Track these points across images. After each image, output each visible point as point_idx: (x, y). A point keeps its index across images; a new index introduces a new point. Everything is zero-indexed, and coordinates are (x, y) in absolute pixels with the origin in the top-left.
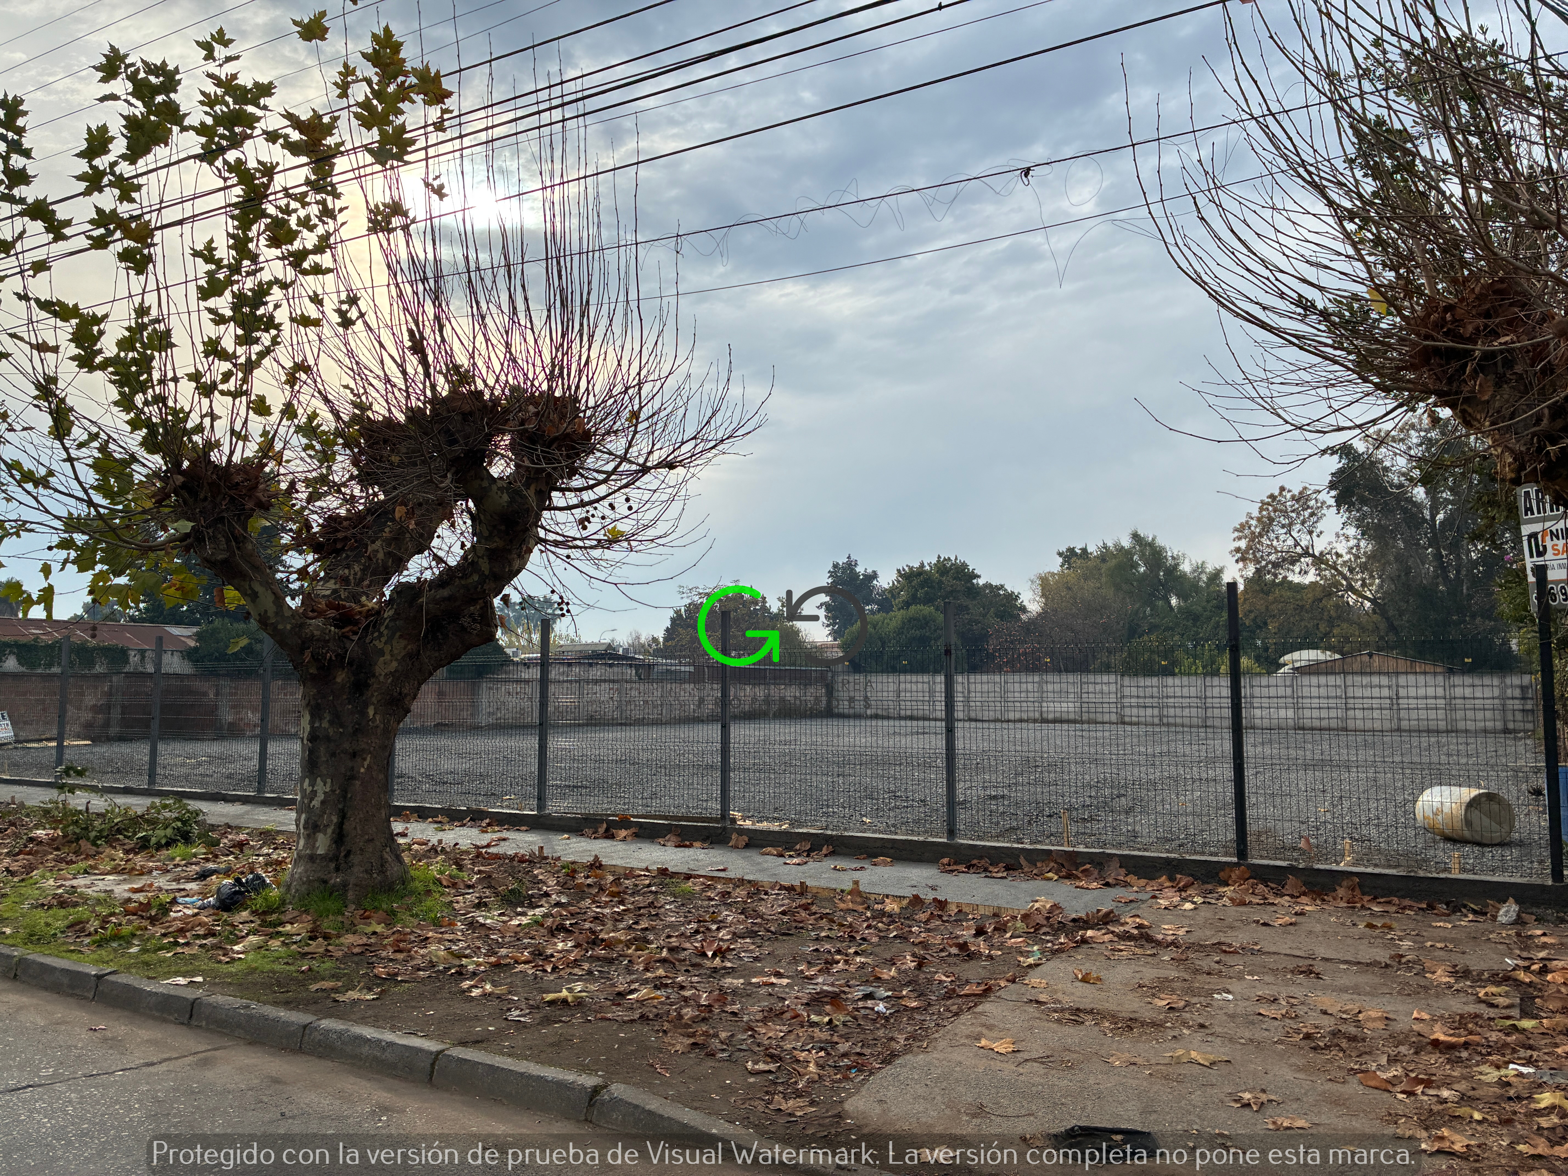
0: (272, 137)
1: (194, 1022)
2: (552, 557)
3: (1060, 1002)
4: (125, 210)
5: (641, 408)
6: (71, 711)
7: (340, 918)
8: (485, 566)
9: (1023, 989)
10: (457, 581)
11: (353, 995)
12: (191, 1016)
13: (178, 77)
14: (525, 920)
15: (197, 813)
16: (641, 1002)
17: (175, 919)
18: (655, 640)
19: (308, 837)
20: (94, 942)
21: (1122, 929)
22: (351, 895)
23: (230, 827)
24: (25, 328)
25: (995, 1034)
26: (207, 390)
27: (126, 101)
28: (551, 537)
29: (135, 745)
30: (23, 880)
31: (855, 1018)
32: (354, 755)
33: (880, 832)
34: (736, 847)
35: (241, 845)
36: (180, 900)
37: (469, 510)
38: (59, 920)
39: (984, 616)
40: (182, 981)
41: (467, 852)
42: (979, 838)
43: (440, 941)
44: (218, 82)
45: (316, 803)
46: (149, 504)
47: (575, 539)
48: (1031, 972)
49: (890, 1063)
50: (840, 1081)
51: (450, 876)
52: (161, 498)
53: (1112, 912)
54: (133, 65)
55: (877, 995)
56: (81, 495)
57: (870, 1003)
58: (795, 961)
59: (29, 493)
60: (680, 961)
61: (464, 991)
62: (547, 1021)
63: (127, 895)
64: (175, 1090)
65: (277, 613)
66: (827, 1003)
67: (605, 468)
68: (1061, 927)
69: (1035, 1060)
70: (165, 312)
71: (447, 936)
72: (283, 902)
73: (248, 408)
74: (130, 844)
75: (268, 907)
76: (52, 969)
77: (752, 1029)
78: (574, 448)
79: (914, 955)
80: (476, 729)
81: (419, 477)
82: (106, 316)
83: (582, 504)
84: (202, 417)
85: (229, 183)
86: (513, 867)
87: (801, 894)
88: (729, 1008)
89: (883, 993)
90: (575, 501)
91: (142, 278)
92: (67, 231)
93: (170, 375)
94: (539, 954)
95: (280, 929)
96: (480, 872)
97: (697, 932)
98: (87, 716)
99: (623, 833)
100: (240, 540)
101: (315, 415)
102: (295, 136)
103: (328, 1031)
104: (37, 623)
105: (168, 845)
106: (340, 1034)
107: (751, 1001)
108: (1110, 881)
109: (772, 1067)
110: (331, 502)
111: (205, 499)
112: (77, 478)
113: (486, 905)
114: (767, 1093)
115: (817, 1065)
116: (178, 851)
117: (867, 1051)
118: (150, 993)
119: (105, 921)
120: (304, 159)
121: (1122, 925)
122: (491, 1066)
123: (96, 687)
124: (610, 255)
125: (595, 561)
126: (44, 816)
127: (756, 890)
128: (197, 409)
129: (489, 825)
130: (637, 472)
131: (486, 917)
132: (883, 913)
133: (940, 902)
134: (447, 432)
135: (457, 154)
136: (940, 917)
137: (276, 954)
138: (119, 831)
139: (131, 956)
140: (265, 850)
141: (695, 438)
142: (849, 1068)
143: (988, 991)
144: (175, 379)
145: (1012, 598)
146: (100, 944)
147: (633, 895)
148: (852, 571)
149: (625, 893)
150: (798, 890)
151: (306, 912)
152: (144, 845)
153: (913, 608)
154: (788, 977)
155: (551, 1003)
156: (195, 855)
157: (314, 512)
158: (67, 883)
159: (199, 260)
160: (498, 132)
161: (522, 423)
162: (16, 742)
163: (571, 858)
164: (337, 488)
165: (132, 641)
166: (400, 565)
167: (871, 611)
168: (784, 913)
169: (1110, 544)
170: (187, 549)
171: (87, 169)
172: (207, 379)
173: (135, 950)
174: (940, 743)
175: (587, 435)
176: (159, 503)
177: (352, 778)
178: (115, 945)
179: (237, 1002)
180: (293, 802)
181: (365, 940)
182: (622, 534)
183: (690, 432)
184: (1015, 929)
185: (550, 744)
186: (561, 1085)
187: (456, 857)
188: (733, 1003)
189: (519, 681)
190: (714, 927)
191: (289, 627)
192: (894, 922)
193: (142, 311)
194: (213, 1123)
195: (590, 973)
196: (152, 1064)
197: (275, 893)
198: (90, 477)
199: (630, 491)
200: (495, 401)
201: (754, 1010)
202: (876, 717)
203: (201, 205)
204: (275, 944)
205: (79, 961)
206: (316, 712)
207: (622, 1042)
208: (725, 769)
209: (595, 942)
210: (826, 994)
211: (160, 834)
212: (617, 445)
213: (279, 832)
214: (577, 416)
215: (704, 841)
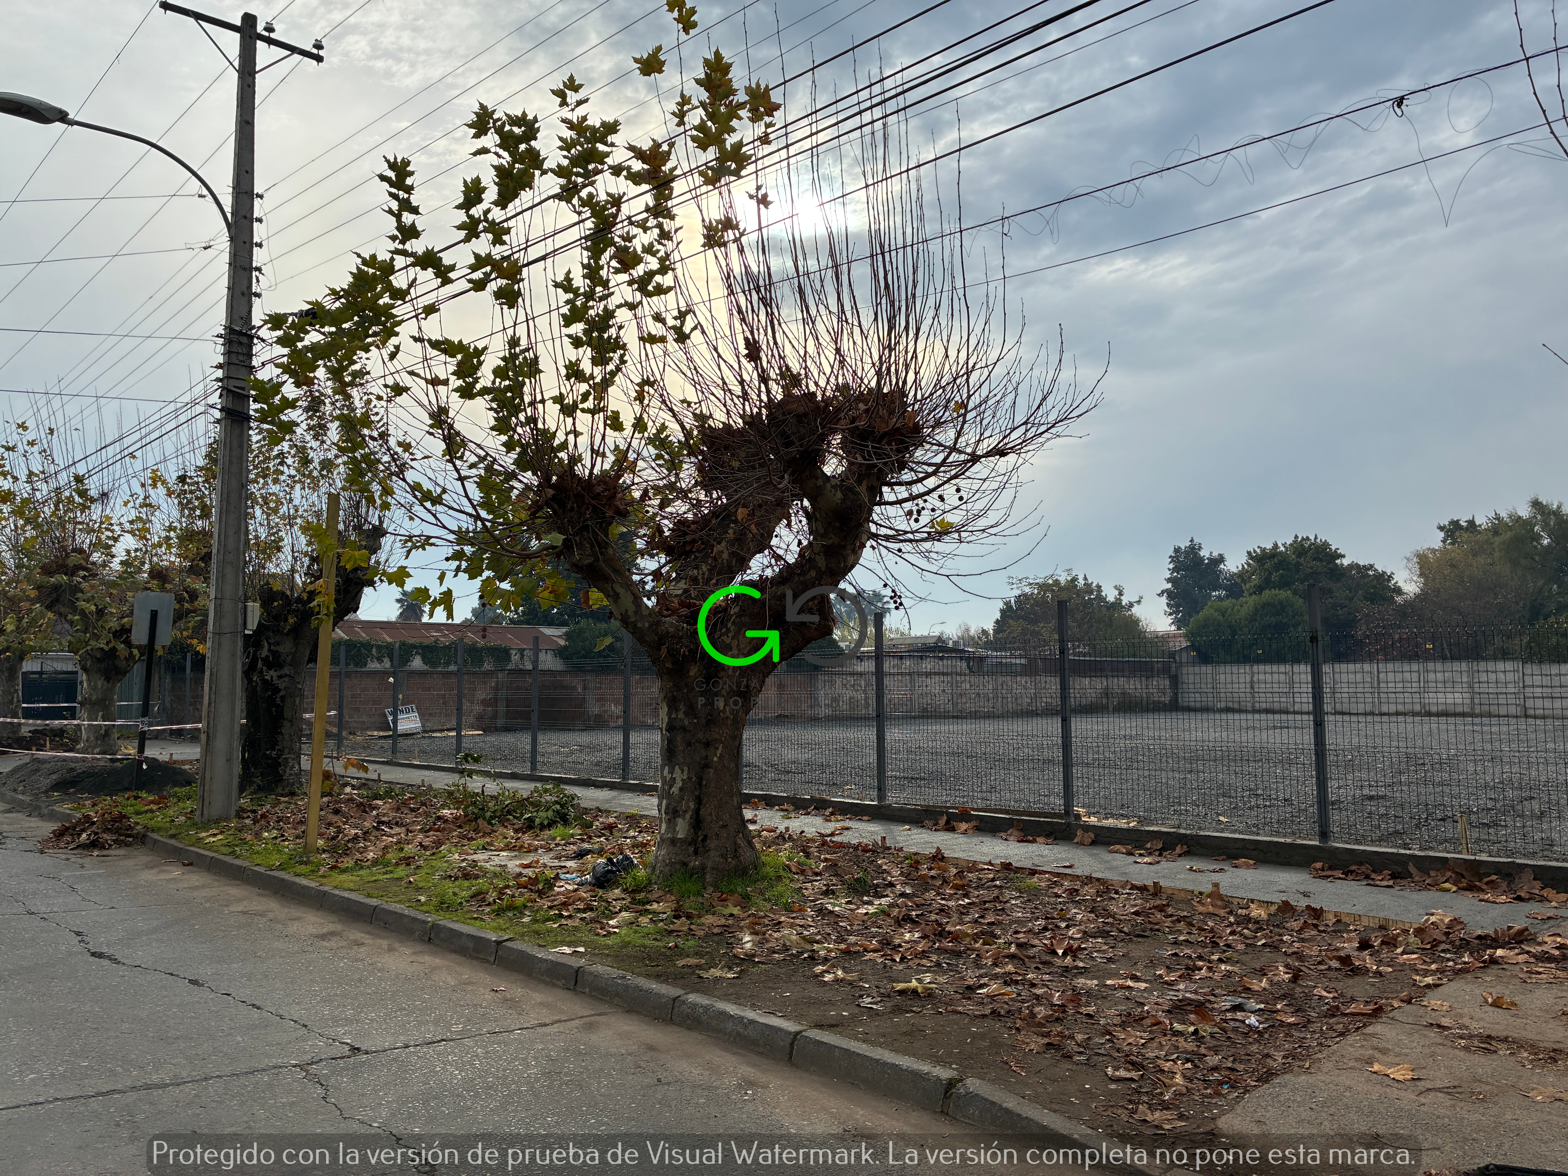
0: (617, 171)
1: (578, 989)
2: (884, 551)
3: (1467, 1028)
4: (498, 252)
5: (969, 397)
6: (466, 705)
7: (700, 900)
8: (821, 562)
9: (1422, 1011)
10: (796, 578)
11: (716, 972)
12: (576, 982)
13: (537, 125)
14: (872, 910)
15: (573, 797)
16: (991, 997)
17: (559, 893)
18: (984, 632)
19: (669, 821)
20: (493, 911)
21: (1539, 949)
22: (709, 878)
23: (600, 811)
24: (421, 365)
25: (1390, 1059)
26: (569, 410)
27: (496, 154)
28: (883, 531)
29: (519, 735)
30: (434, 854)
31: (1223, 1029)
32: (707, 745)
33: (1241, 833)
34: (1081, 844)
35: (610, 828)
36: (562, 876)
37: (804, 509)
38: (464, 890)
39: (1351, 599)
40: (567, 950)
41: (813, 840)
42: (1359, 843)
43: (792, 926)
44: (571, 126)
45: (675, 790)
46: (524, 515)
47: (906, 532)
48: (1430, 994)
49: (1267, 1081)
50: (1210, 1096)
51: (798, 863)
52: (535, 510)
53: (1526, 929)
54: (499, 119)
55: (1247, 1007)
56: (470, 510)
57: (1239, 1015)
58: (1152, 963)
59: (429, 511)
60: (1029, 957)
61: (817, 976)
62: (898, 1010)
63: (518, 870)
64: (566, 1050)
65: (636, 612)
66: (1191, 1012)
67: (934, 461)
68: (1464, 945)
69: (1439, 1090)
70: (533, 341)
71: (798, 921)
72: (650, 883)
73: (605, 424)
74: (519, 824)
75: (637, 886)
76: (460, 934)
77: (1110, 1034)
78: (904, 442)
79: (1287, 966)
80: (814, 721)
81: (759, 479)
82: (485, 348)
83: (912, 498)
84: (567, 434)
85: (584, 216)
86: (857, 856)
87: (1155, 895)
88: (1083, 1010)
89: (1253, 1004)
90: (906, 495)
91: (513, 311)
92: (453, 275)
93: (539, 397)
94: (886, 943)
95: (648, 907)
96: (826, 860)
97: (1046, 929)
98: (478, 708)
99: (964, 826)
100: (603, 546)
101: (663, 427)
102: (637, 166)
103: (696, 1005)
104: (437, 626)
105: (550, 826)
106: (706, 1008)
107: (1107, 1004)
108: (1523, 894)
109: (1134, 1075)
110: (679, 507)
111: (572, 509)
112: (467, 496)
113: (833, 893)
114: (1130, 1102)
115: (1184, 1076)
116: (558, 831)
117: (1240, 1067)
118: (541, 960)
119: (501, 893)
120: (645, 187)
121: (1540, 944)
122: (847, 1051)
123: (485, 683)
124: (934, 246)
125: (926, 555)
126: (449, 797)
127: (1106, 888)
128: (562, 427)
129: (832, 814)
130: (965, 462)
131: (834, 905)
132: (1248, 919)
133: (1314, 910)
134: (783, 434)
135: (785, 163)
136: (1316, 926)
137: (646, 930)
138: (509, 813)
139: (524, 925)
140: (632, 833)
141: (1026, 423)
142: (1221, 1083)
143: (1378, 1012)
144: (543, 401)
145: (1383, 579)
146: (499, 913)
147: (977, 888)
148: (1196, 555)
149: (969, 886)
150: (1152, 890)
151: (670, 892)
152: (529, 825)
153: (1267, 593)
154: (1146, 981)
155: (902, 992)
156: (572, 836)
157: (664, 518)
158: (470, 858)
159: (560, 291)
160: (822, 137)
161: (853, 422)
162: (425, 731)
163: (914, 850)
164: (684, 494)
165: (513, 642)
166: (743, 564)
167: (1219, 597)
168: (1137, 913)
169: (1504, 514)
170: (558, 556)
171: (465, 219)
172: (569, 401)
173: (526, 920)
174: (1308, 738)
175: (917, 429)
176: (533, 515)
177: (706, 766)
178: (510, 914)
179: (615, 973)
180: (654, 788)
181: (723, 921)
182: (951, 525)
183: (1020, 418)
184: (1408, 944)
185: (888, 736)
186: (916, 1075)
187: (802, 844)
188: (1088, 1004)
189: (852, 674)
190: (1063, 925)
191: (647, 625)
192: (1261, 929)
193: (514, 342)
194: (599, 1083)
195: (938, 964)
196: (546, 1025)
197: (642, 873)
198: (476, 494)
199: (961, 482)
200: (827, 401)
201: (1111, 1014)
202: (1228, 710)
203: (561, 240)
204: (644, 920)
205: (480, 928)
206: (672, 704)
207: (974, 1036)
208: (1067, 764)
209: (942, 934)
210: (1190, 1002)
211: (542, 816)
212: (947, 436)
213: (642, 816)
214: (906, 411)
215: (1047, 836)
